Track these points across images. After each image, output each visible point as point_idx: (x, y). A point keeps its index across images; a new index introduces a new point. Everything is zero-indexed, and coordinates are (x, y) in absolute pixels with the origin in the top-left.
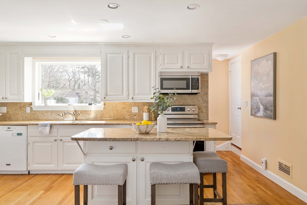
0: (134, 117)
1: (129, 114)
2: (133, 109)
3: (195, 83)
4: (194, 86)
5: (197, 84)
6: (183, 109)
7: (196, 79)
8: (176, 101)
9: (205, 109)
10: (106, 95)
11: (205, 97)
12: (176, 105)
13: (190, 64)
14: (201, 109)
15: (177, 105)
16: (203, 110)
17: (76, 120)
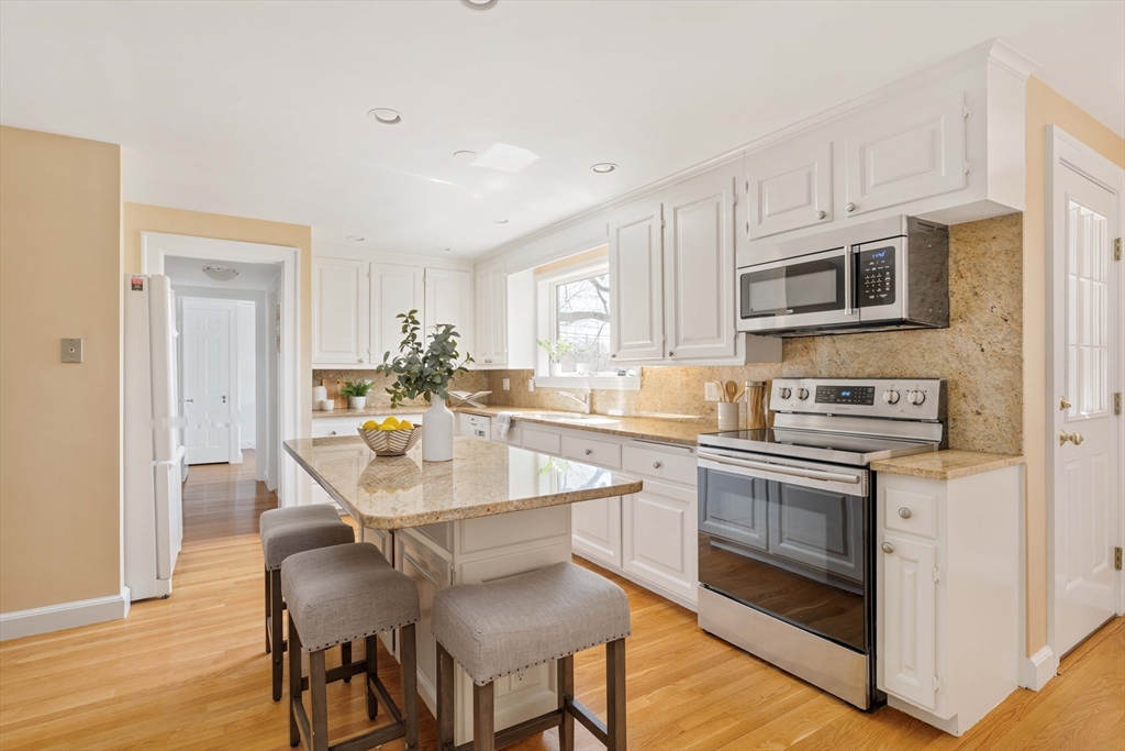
0: (709, 414)
1: (697, 405)
2: (706, 389)
3: (876, 273)
4: (870, 288)
5: (882, 279)
6: (863, 396)
7: (882, 255)
8: (848, 362)
9: (1002, 399)
10: (619, 348)
11: (1000, 337)
12: (847, 378)
13: (863, 192)
14: (975, 398)
15: (853, 375)
16: (984, 401)
17: (593, 412)
